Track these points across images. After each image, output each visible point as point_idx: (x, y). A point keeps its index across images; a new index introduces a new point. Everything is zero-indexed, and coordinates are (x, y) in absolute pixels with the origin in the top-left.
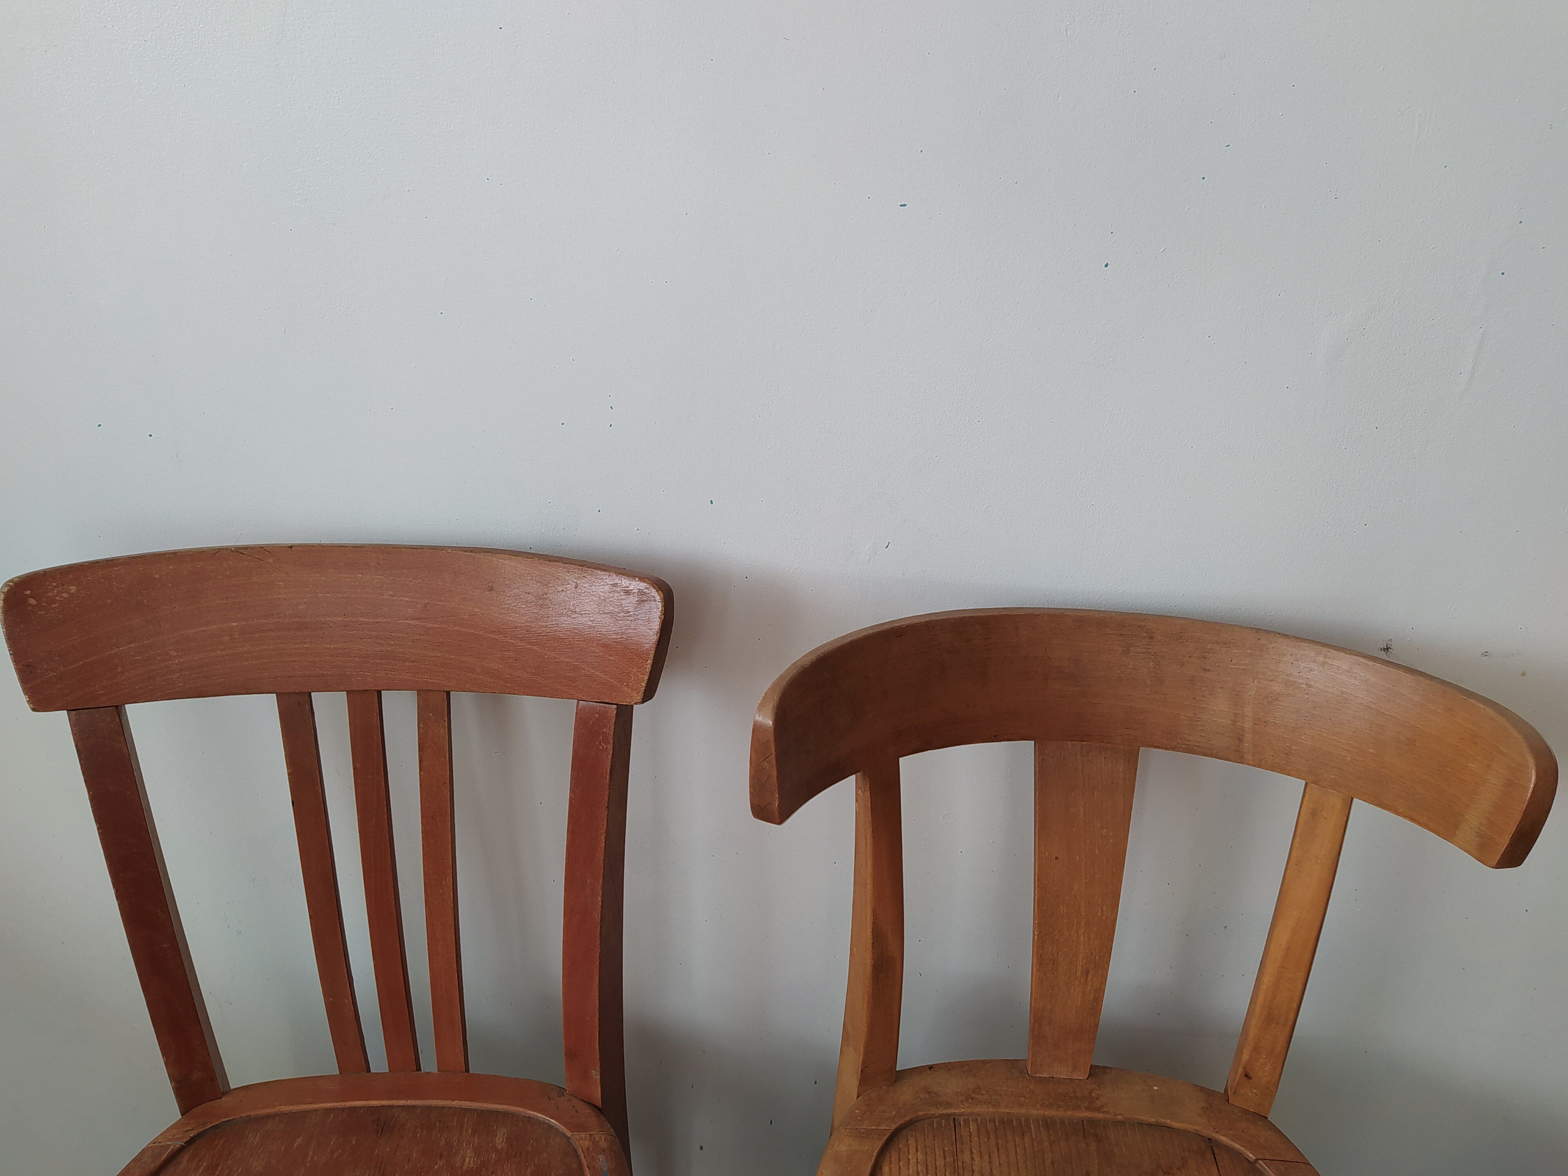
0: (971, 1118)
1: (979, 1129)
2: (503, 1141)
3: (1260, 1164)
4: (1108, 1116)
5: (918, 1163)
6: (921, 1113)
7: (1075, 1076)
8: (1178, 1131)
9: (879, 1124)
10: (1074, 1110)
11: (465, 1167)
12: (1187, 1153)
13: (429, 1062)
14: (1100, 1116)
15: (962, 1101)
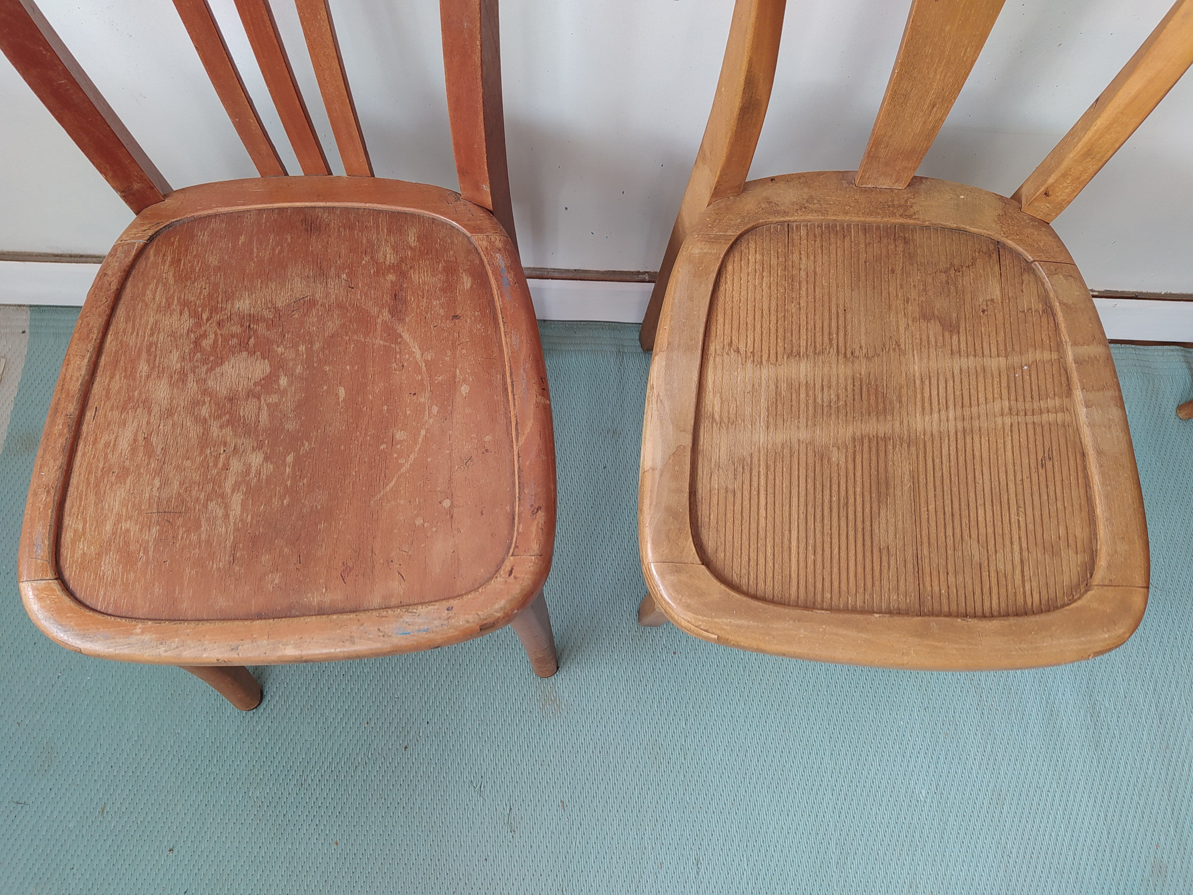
0: (802, 224)
1: (808, 233)
2: (415, 240)
3: (1035, 265)
4: (918, 222)
5: (756, 262)
6: (761, 221)
7: (896, 186)
8: (972, 235)
9: (726, 231)
10: (890, 217)
11: (388, 263)
12: (977, 254)
13: (338, 168)
14: (911, 221)
15: (797, 210)
